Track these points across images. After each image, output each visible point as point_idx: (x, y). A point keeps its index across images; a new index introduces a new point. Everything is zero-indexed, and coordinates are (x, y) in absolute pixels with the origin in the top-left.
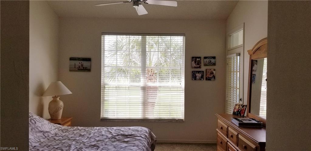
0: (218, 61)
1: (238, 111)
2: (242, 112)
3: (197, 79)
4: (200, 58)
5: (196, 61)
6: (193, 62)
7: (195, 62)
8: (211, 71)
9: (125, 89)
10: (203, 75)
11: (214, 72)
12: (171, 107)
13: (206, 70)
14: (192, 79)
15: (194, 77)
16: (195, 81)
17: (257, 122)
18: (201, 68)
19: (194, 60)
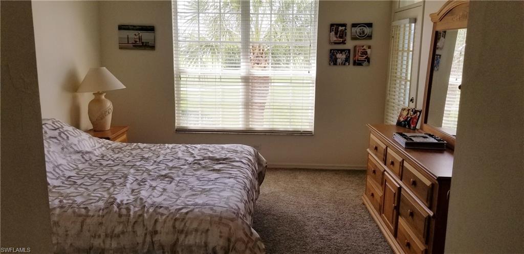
0: (377, 31)
1: (406, 120)
2: (412, 122)
3: (338, 64)
4: (344, 25)
5: (338, 30)
6: (333, 33)
7: (336, 34)
8: (364, 49)
9: (214, 80)
10: (349, 57)
11: (369, 51)
12: (292, 111)
13: (355, 47)
14: (330, 64)
15: (333, 60)
16: (335, 67)
17: (437, 141)
18: (345, 44)
19: (334, 29)
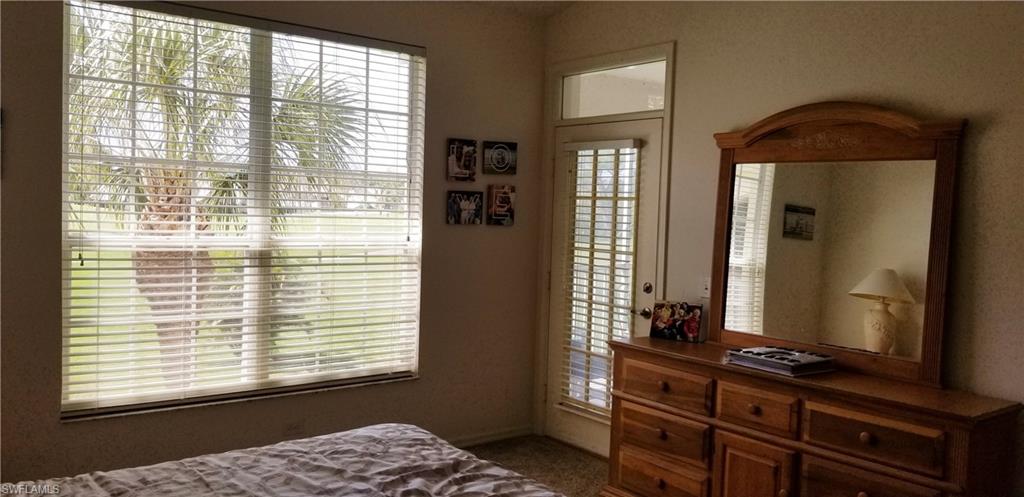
0: (524, 159)
1: (672, 326)
2: (689, 328)
3: (463, 222)
4: (471, 143)
5: (461, 153)
6: (453, 158)
7: (459, 159)
8: (505, 193)
10: (481, 207)
11: (512, 196)
12: (369, 329)
13: (490, 188)
14: (448, 222)
15: (453, 214)
18: (474, 180)
19: (455, 150)
